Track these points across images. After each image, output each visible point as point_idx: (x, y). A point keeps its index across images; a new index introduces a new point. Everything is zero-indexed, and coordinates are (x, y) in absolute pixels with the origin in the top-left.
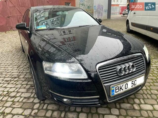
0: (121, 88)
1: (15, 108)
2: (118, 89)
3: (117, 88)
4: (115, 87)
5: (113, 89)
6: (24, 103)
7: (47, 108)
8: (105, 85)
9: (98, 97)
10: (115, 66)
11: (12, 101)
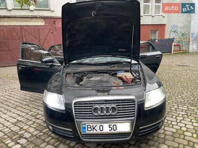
0: (94, 128)
1: (32, 127)
2: (91, 128)
3: (89, 127)
4: (87, 125)
5: (84, 126)
6: (40, 125)
7: (50, 134)
8: (77, 120)
9: (71, 130)
10: (93, 104)
11: (33, 121)
